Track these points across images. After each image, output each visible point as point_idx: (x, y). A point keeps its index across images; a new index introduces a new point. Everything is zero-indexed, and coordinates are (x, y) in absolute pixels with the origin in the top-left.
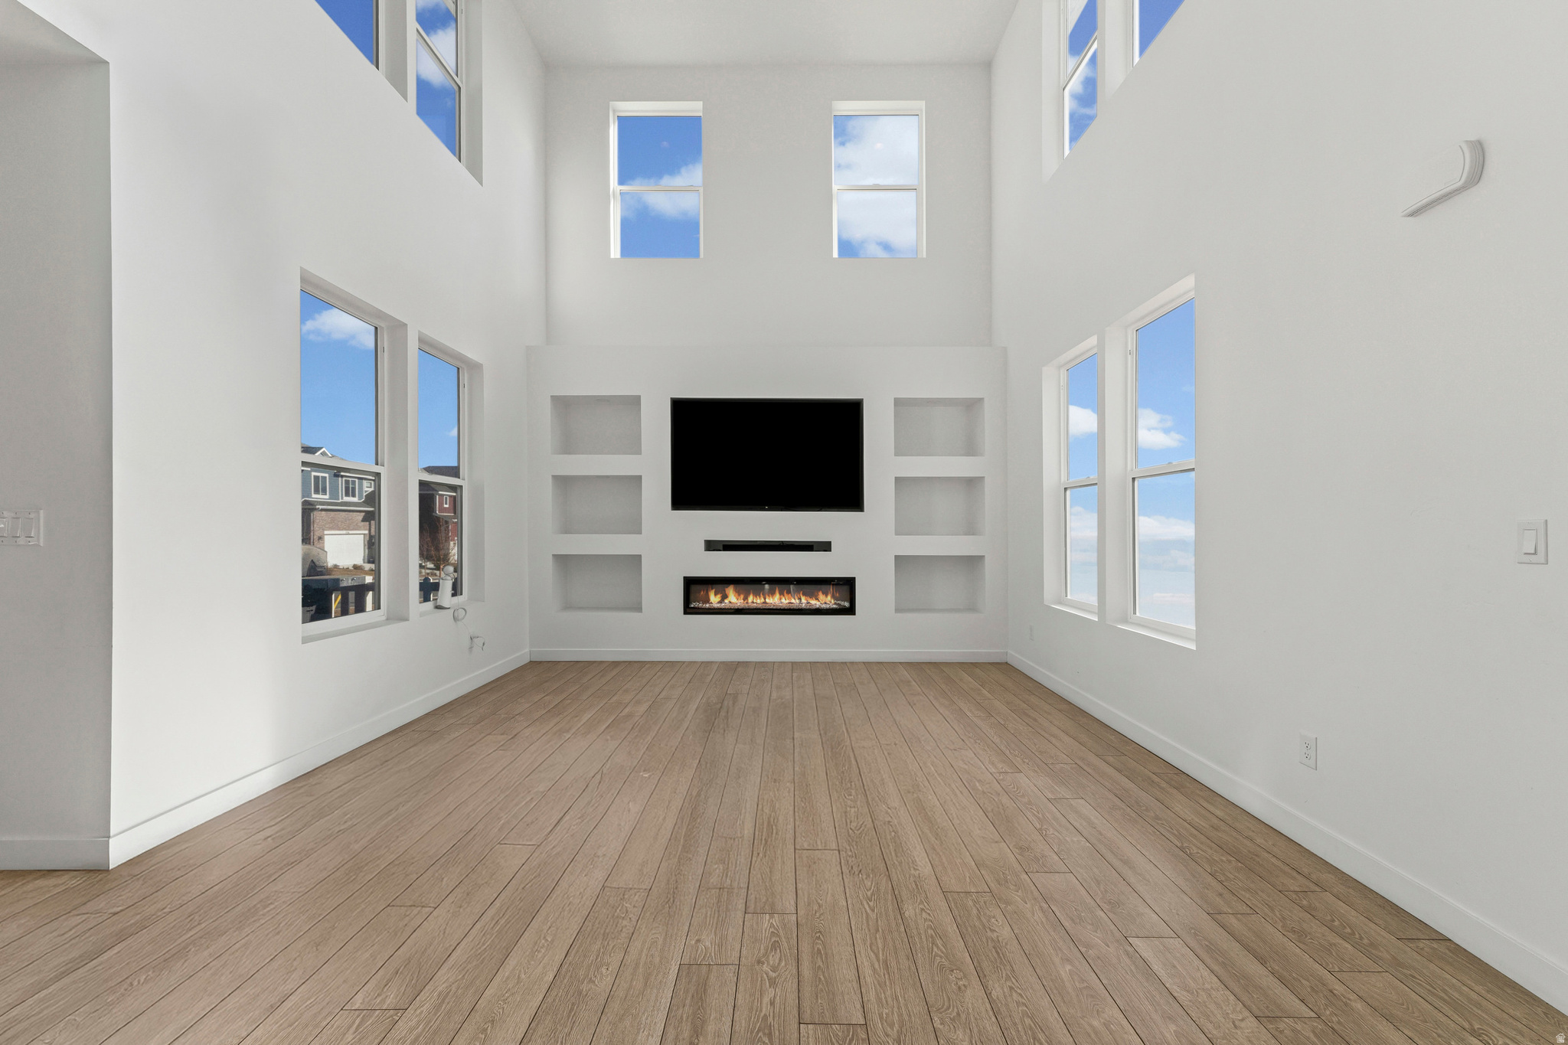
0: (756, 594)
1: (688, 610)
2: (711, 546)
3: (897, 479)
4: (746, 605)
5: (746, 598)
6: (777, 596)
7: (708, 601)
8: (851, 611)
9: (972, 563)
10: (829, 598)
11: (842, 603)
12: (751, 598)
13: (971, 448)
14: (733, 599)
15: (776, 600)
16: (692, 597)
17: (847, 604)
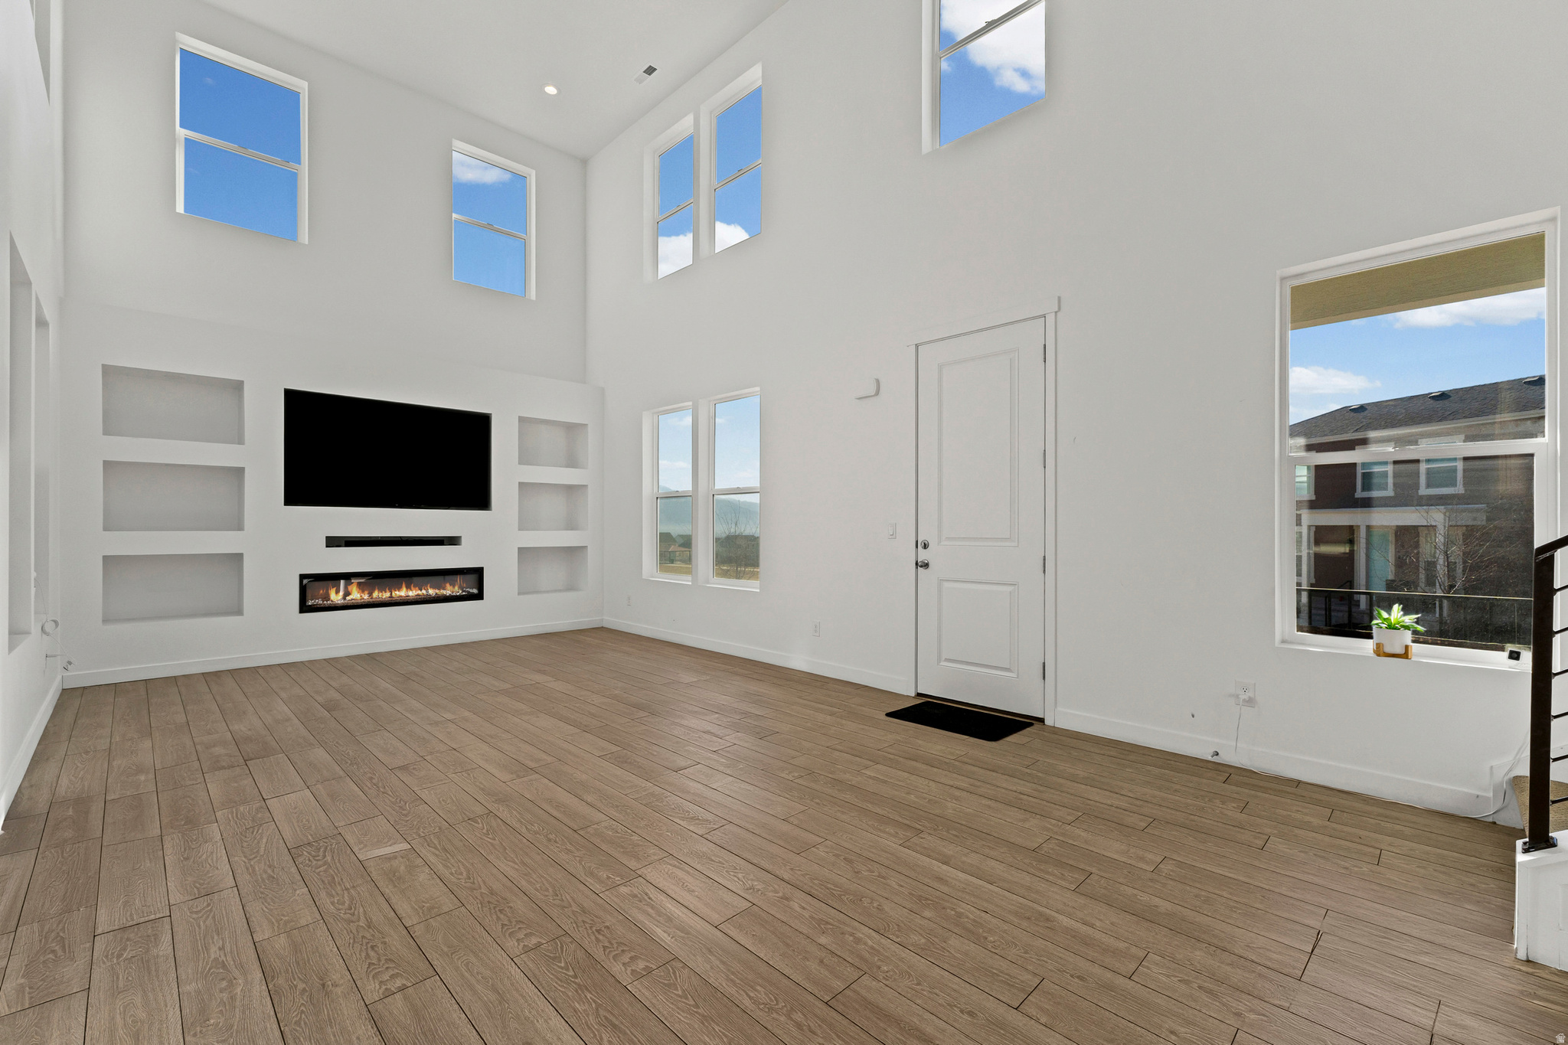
0: (381, 590)
1: (304, 608)
2: (333, 542)
3: (520, 484)
4: (371, 600)
5: (370, 594)
6: (404, 589)
7: (327, 597)
8: (479, 596)
9: (573, 553)
10: (456, 588)
11: (471, 591)
12: (376, 594)
13: (572, 462)
14: (356, 595)
15: (402, 593)
16: (309, 594)
17: (475, 591)
